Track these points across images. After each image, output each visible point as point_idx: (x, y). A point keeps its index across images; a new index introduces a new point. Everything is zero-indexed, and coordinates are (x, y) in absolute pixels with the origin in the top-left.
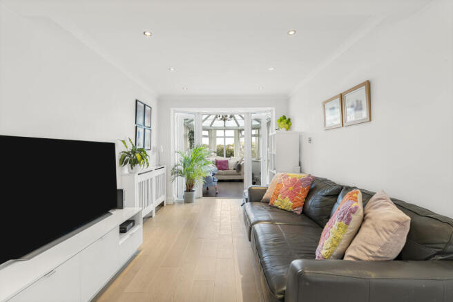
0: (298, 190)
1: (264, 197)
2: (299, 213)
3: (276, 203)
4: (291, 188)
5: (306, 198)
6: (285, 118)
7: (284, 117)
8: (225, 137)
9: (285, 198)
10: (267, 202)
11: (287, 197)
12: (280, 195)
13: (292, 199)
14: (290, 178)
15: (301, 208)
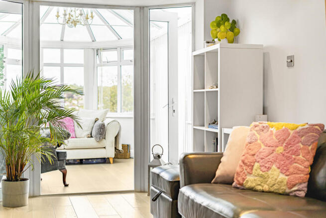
0: (296, 153)
1: (218, 173)
2: (303, 194)
3: (251, 181)
4: (280, 149)
5: (312, 166)
6: (228, 20)
7: (225, 18)
8: (62, 65)
9: (269, 168)
10: (228, 182)
11: (274, 167)
12: (257, 165)
13: (284, 169)
14: (274, 130)
15: (306, 185)
